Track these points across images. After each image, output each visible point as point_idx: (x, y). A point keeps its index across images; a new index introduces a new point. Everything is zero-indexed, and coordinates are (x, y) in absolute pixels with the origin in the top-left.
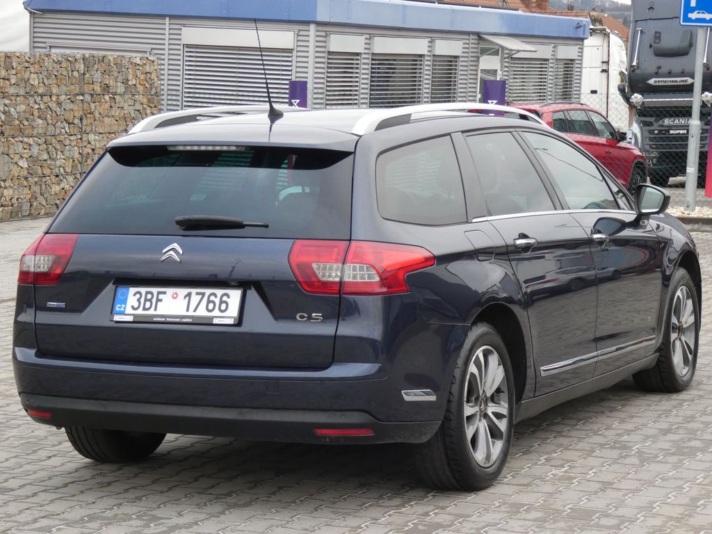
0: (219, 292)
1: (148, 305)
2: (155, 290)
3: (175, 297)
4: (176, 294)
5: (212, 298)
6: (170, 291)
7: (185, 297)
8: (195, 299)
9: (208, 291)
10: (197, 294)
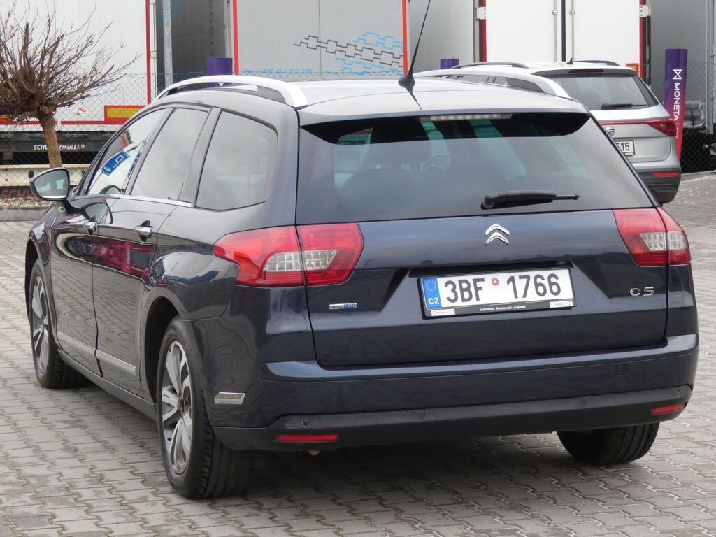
0: (545, 273)
1: (466, 295)
2: (470, 278)
3: (496, 283)
4: (496, 279)
5: (539, 281)
6: (488, 277)
7: (508, 282)
8: (521, 284)
9: (532, 274)
10: (521, 277)
